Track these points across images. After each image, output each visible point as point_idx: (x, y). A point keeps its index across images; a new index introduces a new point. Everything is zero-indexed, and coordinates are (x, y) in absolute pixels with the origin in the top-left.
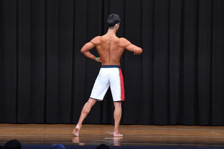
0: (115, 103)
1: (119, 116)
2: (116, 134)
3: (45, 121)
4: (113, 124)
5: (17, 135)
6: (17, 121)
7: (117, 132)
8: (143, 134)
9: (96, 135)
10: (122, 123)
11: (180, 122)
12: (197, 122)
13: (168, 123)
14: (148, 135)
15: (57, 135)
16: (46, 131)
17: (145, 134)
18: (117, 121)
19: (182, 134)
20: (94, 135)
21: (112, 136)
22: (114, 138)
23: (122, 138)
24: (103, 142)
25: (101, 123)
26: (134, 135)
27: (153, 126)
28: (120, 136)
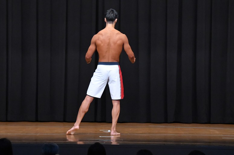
0: (113, 101)
1: (118, 114)
2: (113, 133)
3: (37, 119)
6: (7, 119)
8: (139, 132)
9: (90, 134)
11: (178, 120)
12: (195, 120)
13: (166, 121)
14: (145, 134)
15: (49, 133)
16: (38, 129)
17: (141, 132)
19: (180, 132)
20: (88, 133)
21: (109, 134)
22: (111, 137)
23: (119, 136)
24: (97, 140)
25: (95, 121)
26: (130, 134)
27: (149, 124)
28: (117, 134)
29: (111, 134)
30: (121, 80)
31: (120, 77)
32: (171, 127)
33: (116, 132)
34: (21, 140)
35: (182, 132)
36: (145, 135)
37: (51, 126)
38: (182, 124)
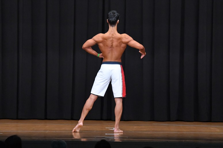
0: (116, 99)
1: (120, 112)
2: (117, 130)
3: (46, 117)
4: (114, 120)
5: (18, 130)
6: (18, 117)
7: (118, 127)
9: (96, 131)
10: (122, 119)
11: (180, 118)
12: (197, 118)
13: (169, 119)
14: (148, 131)
16: (46, 127)
17: (145, 130)
18: (118, 117)
19: (182, 130)
20: (94, 131)
21: (113, 132)
22: (114, 134)
23: (122, 134)
25: (101, 119)
26: (134, 131)
27: (153, 122)
28: (120, 132)
29: (114, 132)
30: (123, 79)
31: (122, 76)
32: (174, 125)
33: (119, 129)
34: (31, 137)
35: (184, 130)
36: (149, 133)
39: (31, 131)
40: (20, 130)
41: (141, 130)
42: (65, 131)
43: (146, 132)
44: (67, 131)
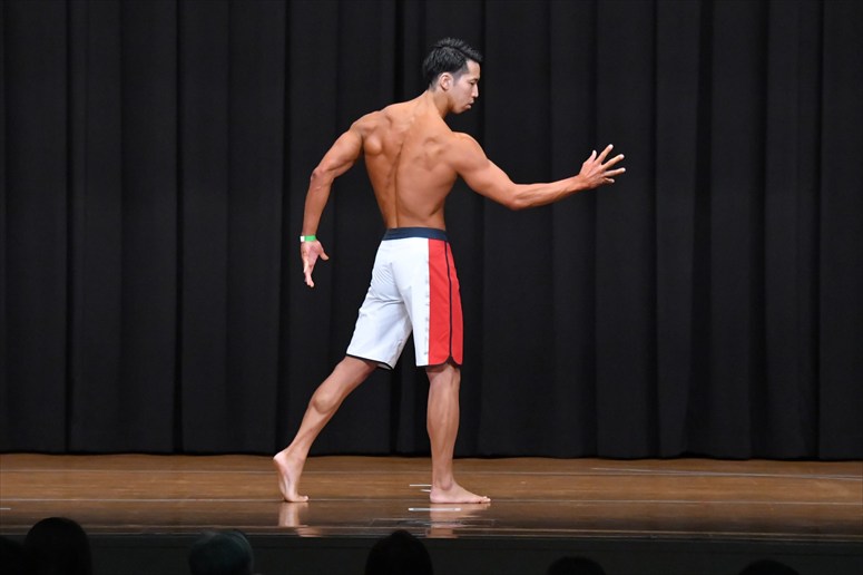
3: (179, 444)
5: (73, 496)
8: (553, 492)
9: (372, 498)
10: (462, 451)
11: (698, 446)
12: (763, 447)
13: (653, 450)
14: (576, 498)
16: (181, 482)
17: (562, 492)
19: (706, 492)
20: (364, 498)
24: (399, 523)
25: (394, 452)
26: (520, 498)
27: (591, 461)
32: (673, 473)
34: (120, 522)
35: (716, 493)
36: (579, 504)
37: (229, 469)
38: (713, 461)
39: (122, 497)
40: (79, 496)
41: (547, 492)
42: (252, 497)
43: (567, 502)
44: (259, 497)
